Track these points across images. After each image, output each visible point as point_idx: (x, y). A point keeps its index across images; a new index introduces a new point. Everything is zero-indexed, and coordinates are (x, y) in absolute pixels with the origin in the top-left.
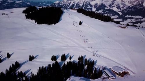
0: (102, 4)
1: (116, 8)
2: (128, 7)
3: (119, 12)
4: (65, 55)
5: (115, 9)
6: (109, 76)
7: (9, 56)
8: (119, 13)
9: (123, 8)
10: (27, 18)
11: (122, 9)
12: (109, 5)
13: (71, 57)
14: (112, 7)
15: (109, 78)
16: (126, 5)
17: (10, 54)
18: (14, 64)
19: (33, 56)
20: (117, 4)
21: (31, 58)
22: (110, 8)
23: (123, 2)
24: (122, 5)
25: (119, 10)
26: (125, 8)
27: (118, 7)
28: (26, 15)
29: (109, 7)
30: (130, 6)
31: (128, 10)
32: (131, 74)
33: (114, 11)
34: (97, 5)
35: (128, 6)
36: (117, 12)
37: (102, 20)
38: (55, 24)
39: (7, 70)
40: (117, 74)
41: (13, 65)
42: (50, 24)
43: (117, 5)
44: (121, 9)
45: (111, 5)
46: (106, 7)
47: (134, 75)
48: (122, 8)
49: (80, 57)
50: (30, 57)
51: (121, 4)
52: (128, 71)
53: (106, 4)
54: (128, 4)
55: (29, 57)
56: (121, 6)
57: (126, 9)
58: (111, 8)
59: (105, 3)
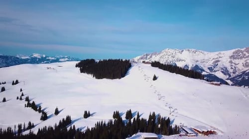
0: (197, 66)
1: (221, 73)
2: (244, 73)
3: (228, 79)
4: (132, 112)
5: (220, 75)
6: (188, 133)
7: (57, 112)
8: (227, 81)
9: (234, 73)
10: (81, 72)
11: (233, 75)
12: (209, 68)
13: (140, 114)
14: (215, 71)
15: (188, 135)
16: (239, 70)
17: (59, 110)
18: (65, 119)
19: (89, 112)
20: (222, 67)
21: (87, 115)
22: (211, 73)
23: (233, 64)
24: (232, 68)
25: (228, 77)
26: (237, 73)
27: (225, 72)
28: (80, 69)
29: (208, 71)
30: (246, 71)
31: (244, 78)
32: (220, 134)
33: (218, 78)
34: (188, 67)
35: (243, 71)
36: (224, 79)
37: (186, 76)
38: (120, 78)
39: (56, 125)
40: (200, 132)
41: (63, 119)
42: (112, 79)
43: (222, 69)
44: (230, 76)
45: (211, 68)
46: (204, 71)
47: (222, 134)
48: (231, 74)
49: (152, 114)
50: (86, 112)
51: (230, 67)
52: (215, 131)
53: (205, 67)
54: (243, 68)
55: (84, 113)
56: (231, 71)
57: (240, 76)
58: (213, 73)
59: (201, 65)
